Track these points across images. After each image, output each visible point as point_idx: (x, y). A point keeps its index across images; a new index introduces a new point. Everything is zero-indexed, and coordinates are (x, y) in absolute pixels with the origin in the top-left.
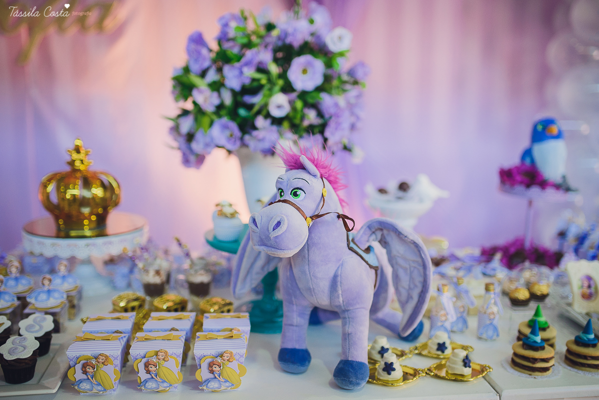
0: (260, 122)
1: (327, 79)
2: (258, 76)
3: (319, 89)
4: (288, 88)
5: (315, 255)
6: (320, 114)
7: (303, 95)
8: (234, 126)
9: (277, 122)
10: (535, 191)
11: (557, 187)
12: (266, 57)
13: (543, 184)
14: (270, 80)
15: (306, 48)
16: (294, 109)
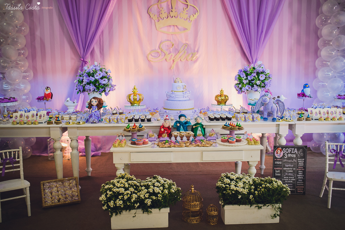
0: (255, 86)
1: (265, 78)
2: (254, 78)
3: (264, 80)
4: (259, 80)
5: (269, 104)
6: (264, 84)
7: (262, 81)
8: (250, 86)
9: (257, 85)
10: (304, 97)
11: (308, 97)
12: (255, 74)
13: (306, 96)
14: (256, 78)
15: (262, 73)
16: (260, 83)
